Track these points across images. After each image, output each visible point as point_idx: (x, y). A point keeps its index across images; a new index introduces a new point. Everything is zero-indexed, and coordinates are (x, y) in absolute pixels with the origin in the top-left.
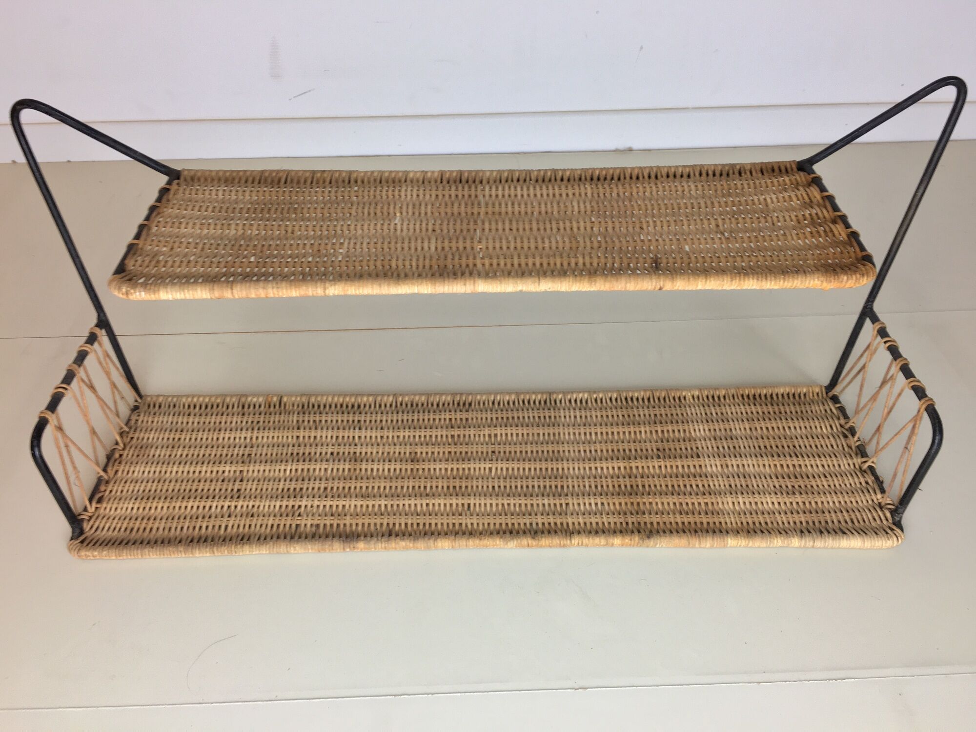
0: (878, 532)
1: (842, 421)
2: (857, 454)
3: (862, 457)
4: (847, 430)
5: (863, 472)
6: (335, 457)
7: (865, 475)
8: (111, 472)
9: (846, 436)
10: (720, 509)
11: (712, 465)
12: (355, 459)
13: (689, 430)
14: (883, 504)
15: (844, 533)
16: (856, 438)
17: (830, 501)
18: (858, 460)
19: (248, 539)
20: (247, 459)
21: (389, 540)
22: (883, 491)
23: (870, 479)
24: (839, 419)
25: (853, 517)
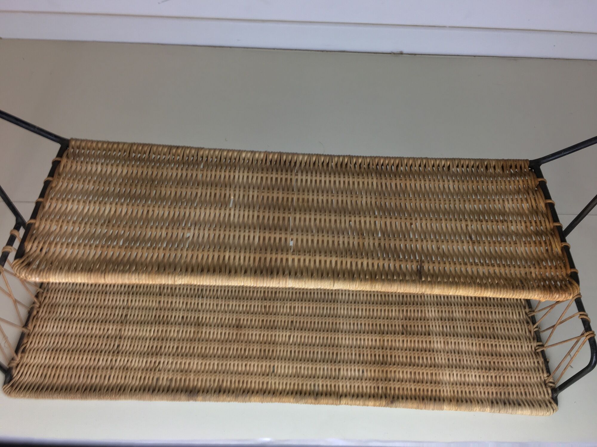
0: (542, 405)
1: (527, 310)
2: (534, 339)
3: (538, 341)
4: (529, 317)
5: (537, 354)
6: (185, 322)
7: (538, 357)
8: (30, 326)
9: (528, 323)
10: (440, 379)
11: (438, 344)
12: (199, 324)
13: (425, 310)
14: (547, 382)
15: (519, 405)
16: (535, 326)
17: (513, 378)
18: (535, 344)
19: (124, 390)
20: (124, 321)
21: (218, 397)
22: (548, 371)
23: (541, 360)
24: (525, 308)
25: (527, 390)
